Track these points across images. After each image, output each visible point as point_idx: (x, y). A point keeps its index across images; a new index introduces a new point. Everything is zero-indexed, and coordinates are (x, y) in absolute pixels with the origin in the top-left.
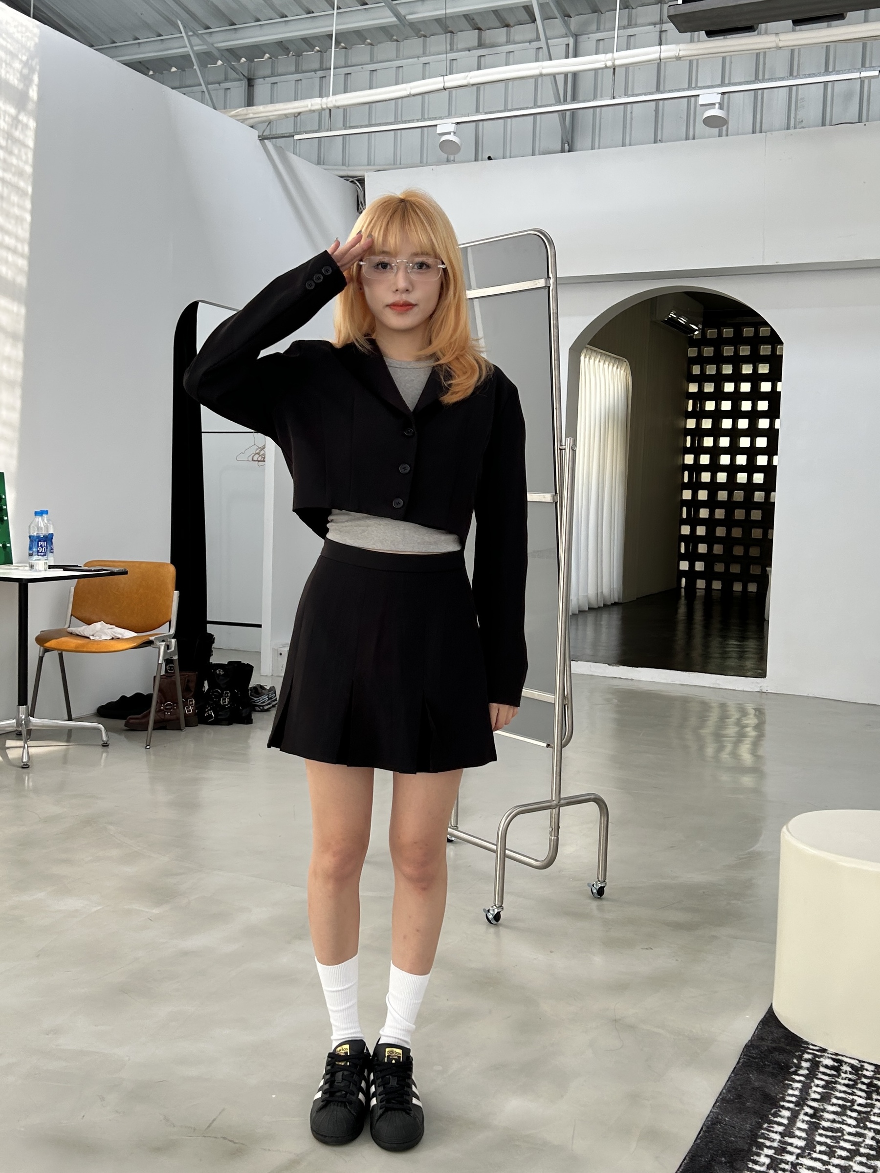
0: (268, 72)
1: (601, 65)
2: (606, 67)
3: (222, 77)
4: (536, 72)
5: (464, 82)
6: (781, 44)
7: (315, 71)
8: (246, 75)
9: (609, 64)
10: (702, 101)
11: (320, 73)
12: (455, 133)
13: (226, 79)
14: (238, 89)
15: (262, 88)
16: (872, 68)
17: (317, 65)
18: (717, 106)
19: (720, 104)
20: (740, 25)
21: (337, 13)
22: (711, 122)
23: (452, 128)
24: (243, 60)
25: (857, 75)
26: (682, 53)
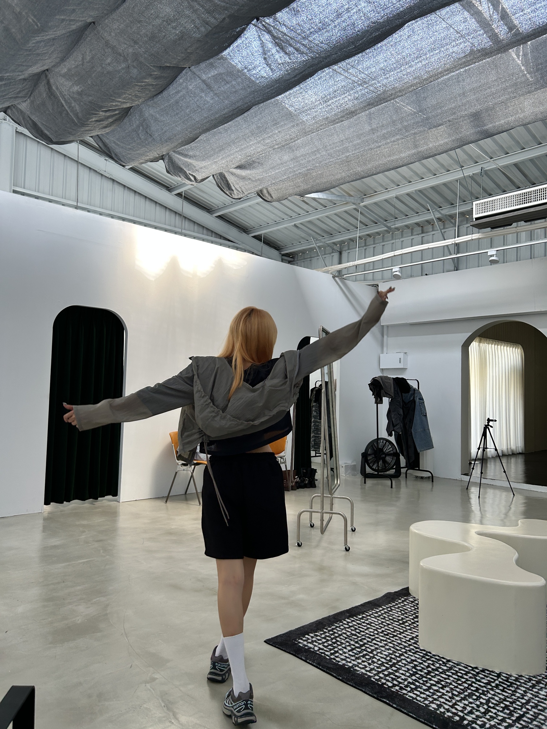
0: (347, 248)
3: (331, 252)
7: (363, 247)
8: (339, 250)
9: (453, 243)
10: (489, 254)
11: (365, 248)
12: (398, 271)
13: (333, 252)
14: (336, 256)
15: (345, 255)
17: (364, 245)
18: (495, 255)
20: (502, 225)
22: (492, 261)
23: (398, 269)
24: (338, 245)
26: (480, 237)
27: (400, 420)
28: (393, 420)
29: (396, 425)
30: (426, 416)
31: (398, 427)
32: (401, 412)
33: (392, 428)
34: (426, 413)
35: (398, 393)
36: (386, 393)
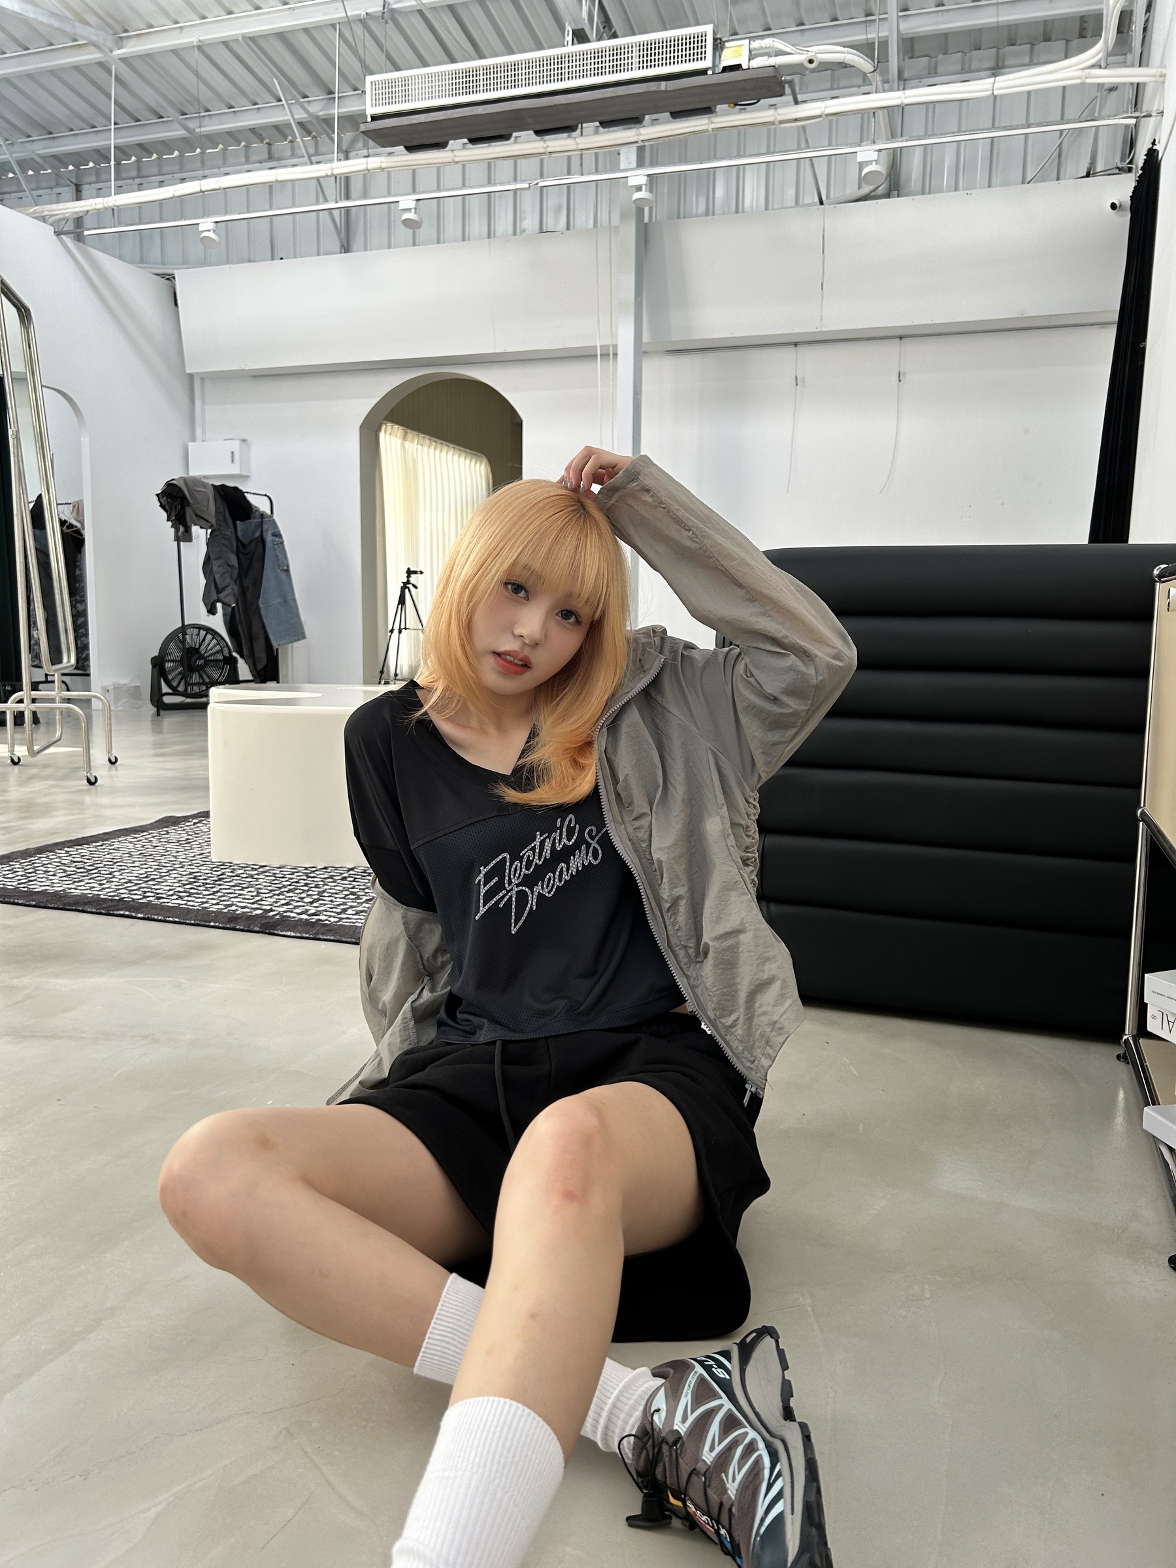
0: (93, 177)
1: (323, 174)
2: (327, 176)
4: (272, 179)
5: (216, 186)
6: (456, 159)
8: (74, 180)
9: (329, 173)
10: (402, 206)
12: (214, 231)
13: (59, 184)
14: (68, 187)
15: (88, 185)
16: (523, 181)
18: (413, 210)
19: (415, 209)
20: (427, 142)
21: (115, 129)
22: (407, 223)
23: (211, 226)
24: (71, 164)
25: (512, 187)
26: (384, 165)
27: (231, 578)
28: (217, 577)
29: (224, 589)
30: (287, 571)
31: (227, 591)
32: (234, 561)
33: (215, 597)
34: (288, 566)
35: (225, 520)
36: (197, 515)
